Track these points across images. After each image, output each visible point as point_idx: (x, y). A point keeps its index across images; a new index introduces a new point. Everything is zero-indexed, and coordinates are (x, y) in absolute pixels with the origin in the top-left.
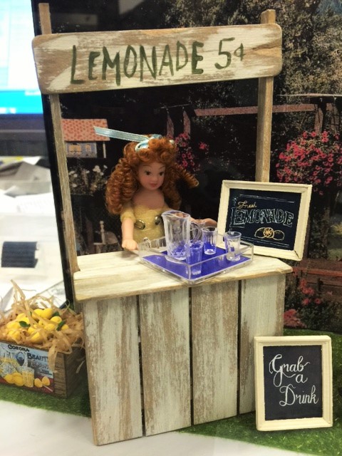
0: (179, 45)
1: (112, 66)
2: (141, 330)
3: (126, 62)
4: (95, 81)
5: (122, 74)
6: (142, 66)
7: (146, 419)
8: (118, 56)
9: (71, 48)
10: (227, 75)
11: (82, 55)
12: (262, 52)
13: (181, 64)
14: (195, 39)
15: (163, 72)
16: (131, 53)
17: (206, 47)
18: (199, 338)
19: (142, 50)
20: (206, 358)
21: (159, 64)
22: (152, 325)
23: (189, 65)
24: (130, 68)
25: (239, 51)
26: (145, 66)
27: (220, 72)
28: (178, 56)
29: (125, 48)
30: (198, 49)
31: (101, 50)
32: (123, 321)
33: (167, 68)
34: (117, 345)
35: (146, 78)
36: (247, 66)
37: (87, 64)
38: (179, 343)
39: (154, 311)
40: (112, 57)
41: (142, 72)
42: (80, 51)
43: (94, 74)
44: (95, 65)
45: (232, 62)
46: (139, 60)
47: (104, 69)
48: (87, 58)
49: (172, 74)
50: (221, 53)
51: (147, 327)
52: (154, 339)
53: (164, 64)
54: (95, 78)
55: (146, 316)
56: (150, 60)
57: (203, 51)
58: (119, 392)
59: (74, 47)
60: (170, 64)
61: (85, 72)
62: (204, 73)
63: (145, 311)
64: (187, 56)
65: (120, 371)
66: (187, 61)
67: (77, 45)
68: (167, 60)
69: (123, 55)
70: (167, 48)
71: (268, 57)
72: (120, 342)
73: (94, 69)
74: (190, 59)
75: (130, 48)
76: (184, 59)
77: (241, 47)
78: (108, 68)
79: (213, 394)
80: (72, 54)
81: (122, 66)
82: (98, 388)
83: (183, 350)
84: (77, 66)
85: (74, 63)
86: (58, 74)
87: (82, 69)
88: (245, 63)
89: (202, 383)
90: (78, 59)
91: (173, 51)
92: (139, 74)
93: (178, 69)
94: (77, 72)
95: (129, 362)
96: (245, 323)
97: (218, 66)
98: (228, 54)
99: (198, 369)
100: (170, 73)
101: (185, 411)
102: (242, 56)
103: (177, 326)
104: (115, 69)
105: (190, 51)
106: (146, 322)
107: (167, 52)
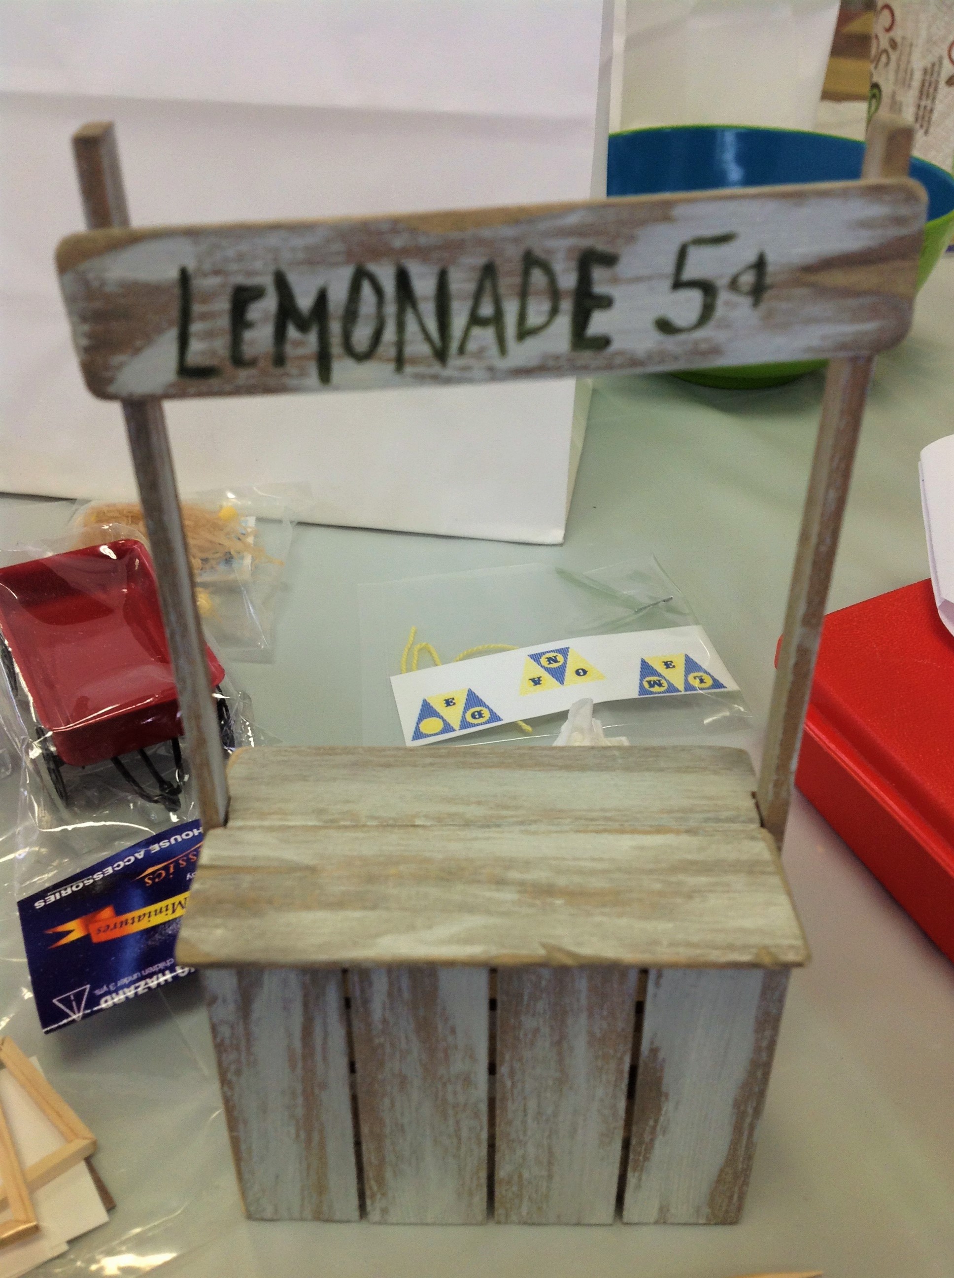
0: (530, 261)
1: (303, 327)
2: (355, 1030)
3: (351, 315)
4: (253, 371)
5: (336, 348)
6: (401, 326)
7: (368, 1193)
8: (322, 298)
9: (173, 274)
10: (696, 352)
11: (208, 297)
12: (838, 278)
13: (535, 318)
14: (586, 243)
15: (472, 346)
16: (367, 290)
17: (626, 266)
19: (403, 280)
20: (532, 1105)
21: (459, 321)
22: (385, 1021)
23: (563, 324)
24: (362, 335)
25: (748, 279)
26: (412, 326)
27: (671, 343)
28: (524, 294)
29: (346, 273)
30: (598, 273)
31: (267, 281)
32: (306, 1005)
33: (484, 336)
35: (414, 361)
36: (770, 323)
37: (224, 322)
38: (459, 1065)
39: (390, 994)
40: (305, 302)
41: (400, 345)
42: (201, 284)
43: (248, 351)
44: (249, 325)
45: (720, 311)
46: (391, 309)
47: (280, 335)
48: (223, 305)
49: (503, 349)
50: (678, 284)
51: (368, 1025)
53: (475, 320)
54: (252, 363)
55: (366, 1002)
56: (428, 309)
57: (615, 280)
59: (185, 277)
60: (497, 320)
61: (221, 345)
62: (615, 346)
63: (363, 991)
64: (555, 294)
66: (554, 311)
67: (191, 265)
68: (487, 310)
69: (338, 295)
70: (489, 271)
71: (858, 294)
72: (298, 1044)
73: (248, 335)
74: (567, 306)
75: (361, 275)
76: (546, 306)
77: (760, 265)
78: (292, 332)
80: (177, 291)
81: (335, 327)
83: (467, 1081)
84: (196, 327)
85: (185, 319)
86: (137, 351)
87: (209, 335)
88: (769, 316)
90: (197, 308)
91: (508, 282)
92: (392, 352)
93: (524, 333)
94: (197, 348)
96: (654, 1051)
97: (665, 326)
98: (707, 288)
100: (494, 350)
102: (758, 291)
103: (453, 1031)
104: (312, 338)
105: (568, 280)
106: (368, 1013)
107: (488, 285)
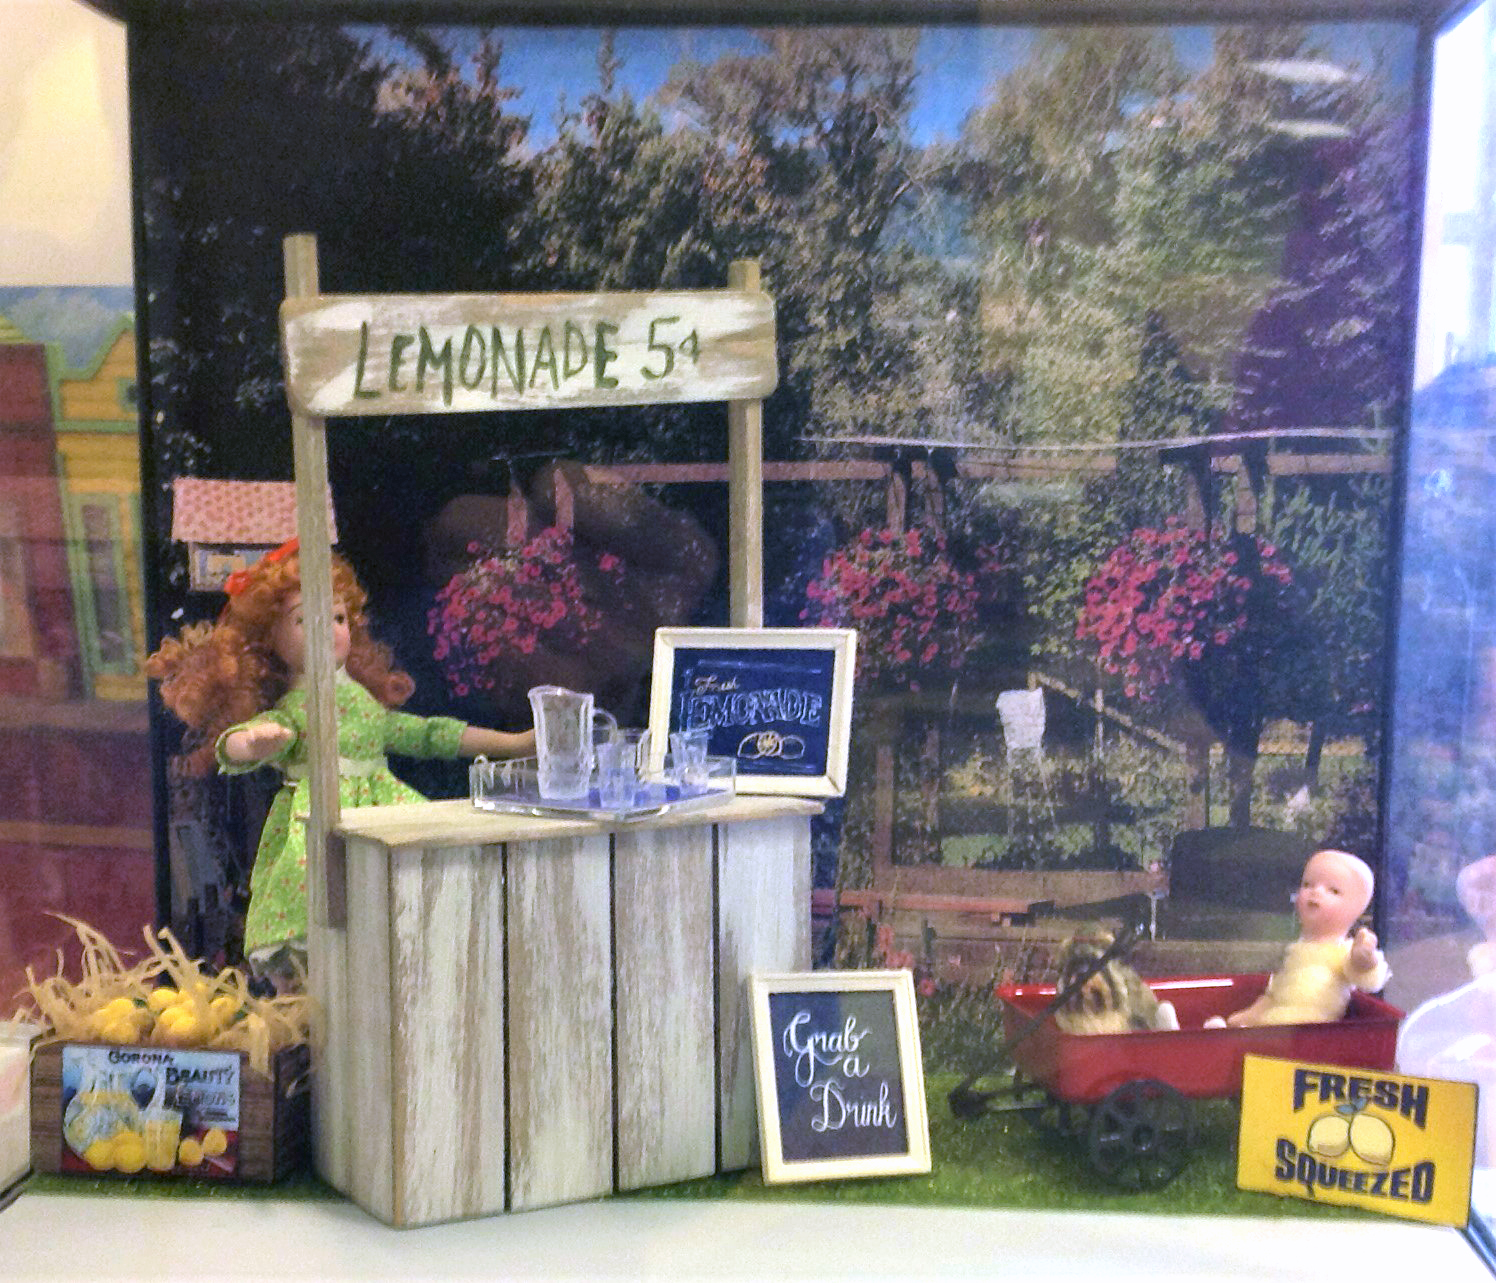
0: (569, 328)
1: (436, 363)
2: (510, 932)
3: (465, 357)
4: (402, 395)
5: (455, 381)
6: (495, 367)
7: (513, 1164)
8: (448, 345)
9: (358, 326)
10: (666, 389)
11: (380, 341)
12: (734, 346)
13: (574, 364)
14: (601, 317)
15: (538, 381)
16: (475, 341)
17: (625, 332)
18: (632, 965)
19: (497, 335)
20: (645, 1015)
21: (530, 365)
22: (533, 921)
23: (590, 368)
24: (472, 370)
25: (689, 345)
26: (502, 367)
27: (652, 384)
28: (567, 348)
29: (464, 329)
30: (608, 337)
31: (415, 333)
32: (473, 908)
33: (544, 375)
34: (458, 965)
35: (505, 390)
36: (706, 374)
37: (387, 359)
38: (589, 972)
39: (538, 888)
40: (438, 348)
41: (495, 378)
42: (377, 332)
43: (401, 381)
44: (403, 362)
45: (677, 365)
46: (489, 354)
47: (421, 369)
48: (387, 348)
49: (556, 386)
50: (652, 347)
51: (521, 927)
52: (535, 959)
53: (539, 364)
54: (404, 388)
55: (520, 899)
56: (512, 355)
57: (617, 342)
58: (457, 1087)
59: (365, 326)
60: (553, 362)
61: (385, 374)
62: (620, 385)
63: (518, 889)
64: (585, 349)
65: (463, 1032)
66: (585, 361)
67: (370, 321)
68: (546, 358)
69: (458, 343)
70: (546, 332)
71: (748, 358)
72: (465, 957)
73: (402, 369)
74: (592, 357)
75: (471, 332)
76: (580, 357)
77: (694, 336)
78: (429, 368)
79: (662, 1113)
80: (359, 338)
81: (455, 366)
82: (414, 1072)
83: (597, 991)
84: (369, 363)
85: (363, 355)
86: (329, 379)
87: (377, 368)
88: (703, 369)
89: (637, 1080)
90: (370, 350)
91: (558, 339)
92: (490, 384)
93: (568, 374)
94: (368, 376)
95: (482, 1011)
96: (729, 934)
97: (647, 373)
98: (668, 350)
99: (628, 1040)
100: (551, 385)
101: (600, 1149)
102: (695, 353)
103: (585, 927)
104: (441, 371)
105: (592, 341)
106: (520, 915)
107: (546, 341)
